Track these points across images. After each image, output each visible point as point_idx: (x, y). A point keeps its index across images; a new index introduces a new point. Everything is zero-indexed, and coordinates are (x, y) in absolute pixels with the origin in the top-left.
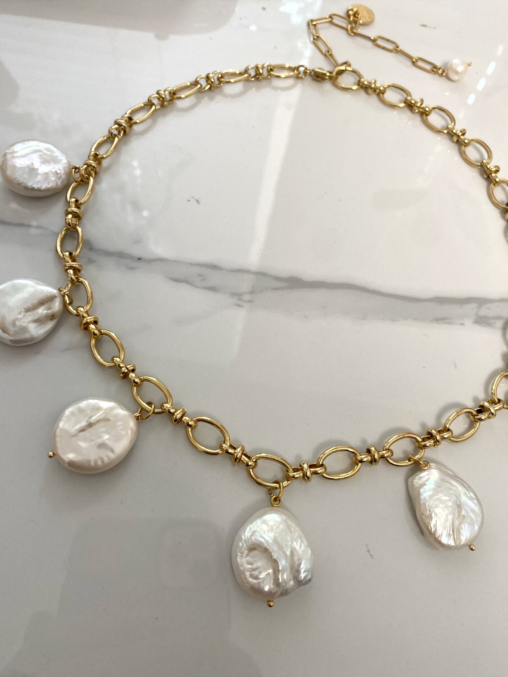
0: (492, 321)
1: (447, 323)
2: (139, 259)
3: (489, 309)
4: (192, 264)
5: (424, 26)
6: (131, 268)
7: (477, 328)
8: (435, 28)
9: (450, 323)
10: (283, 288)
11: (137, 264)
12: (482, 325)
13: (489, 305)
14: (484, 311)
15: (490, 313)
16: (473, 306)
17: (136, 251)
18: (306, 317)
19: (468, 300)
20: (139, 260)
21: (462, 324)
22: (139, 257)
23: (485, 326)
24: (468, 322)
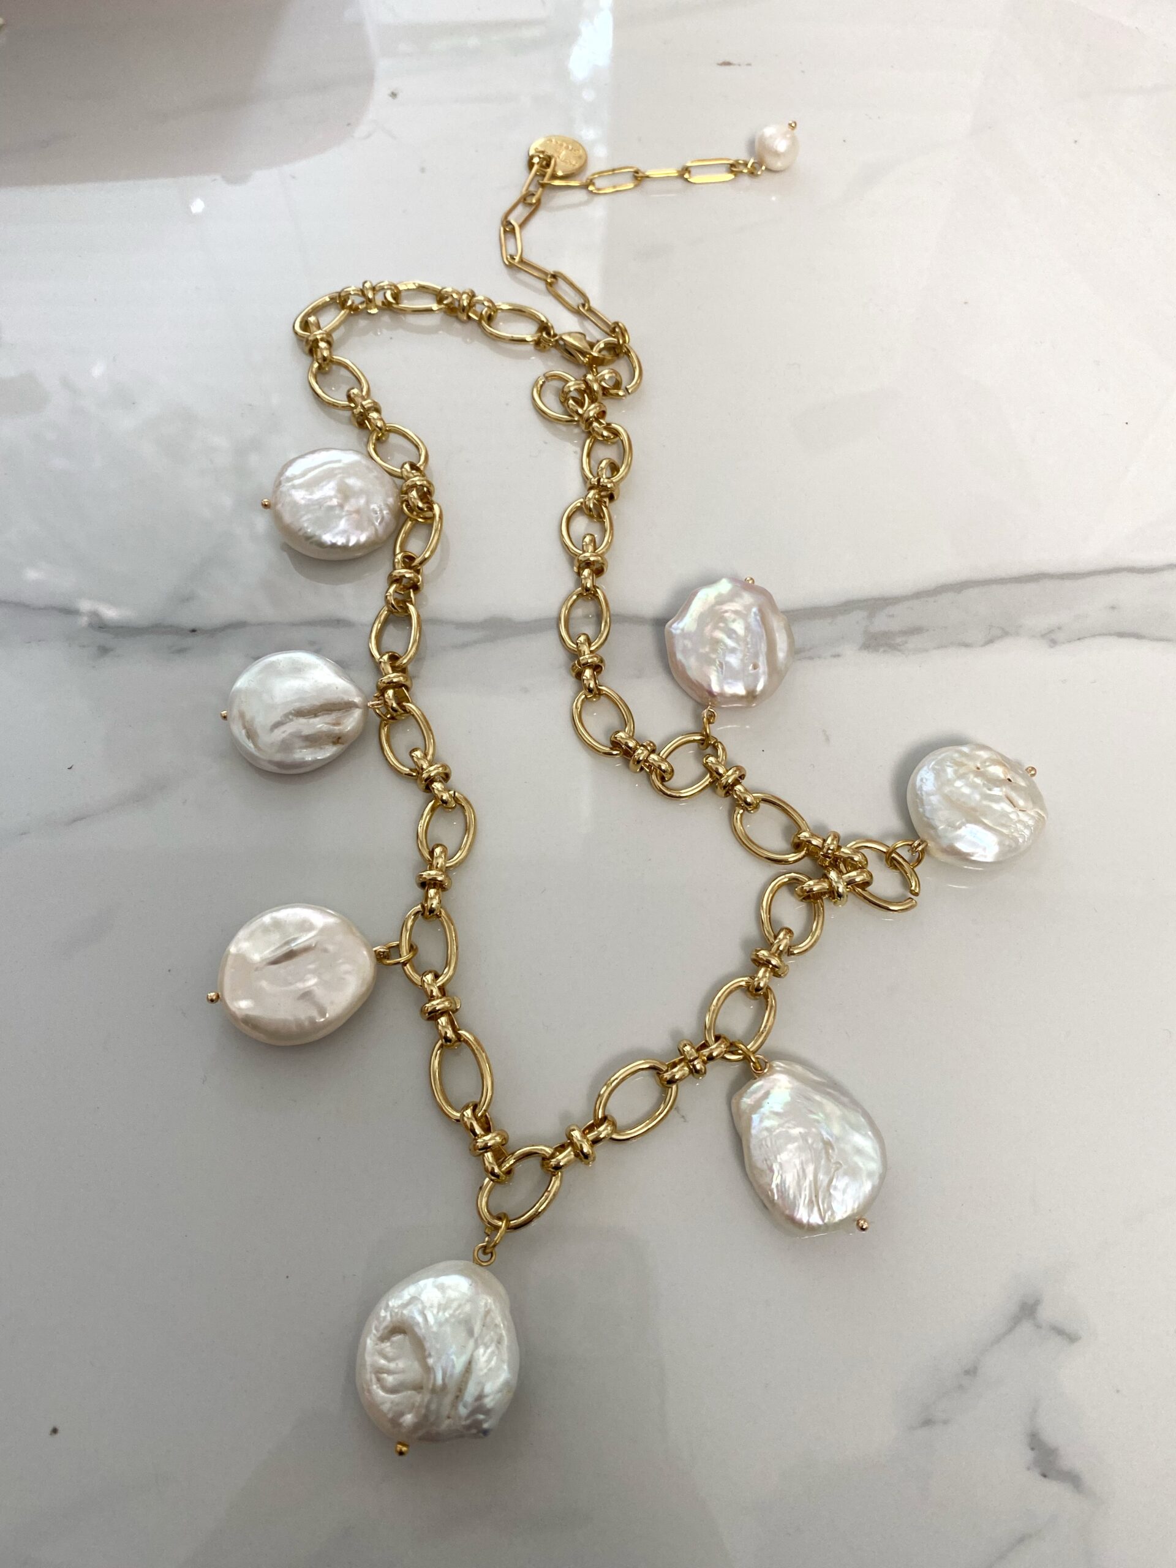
0: (899, 640)
1: (805, 658)
2: (194, 631)
3: (893, 616)
4: (294, 624)
5: (728, 64)
6: (181, 651)
7: (868, 657)
8: (749, 65)
9: (811, 658)
10: (475, 642)
11: (191, 641)
12: (877, 651)
13: (890, 610)
14: (882, 623)
15: (895, 625)
16: (859, 615)
17: (187, 617)
18: (526, 690)
19: (847, 607)
20: (193, 633)
21: (838, 656)
22: (192, 626)
23: (884, 651)
24: (850, 651)
